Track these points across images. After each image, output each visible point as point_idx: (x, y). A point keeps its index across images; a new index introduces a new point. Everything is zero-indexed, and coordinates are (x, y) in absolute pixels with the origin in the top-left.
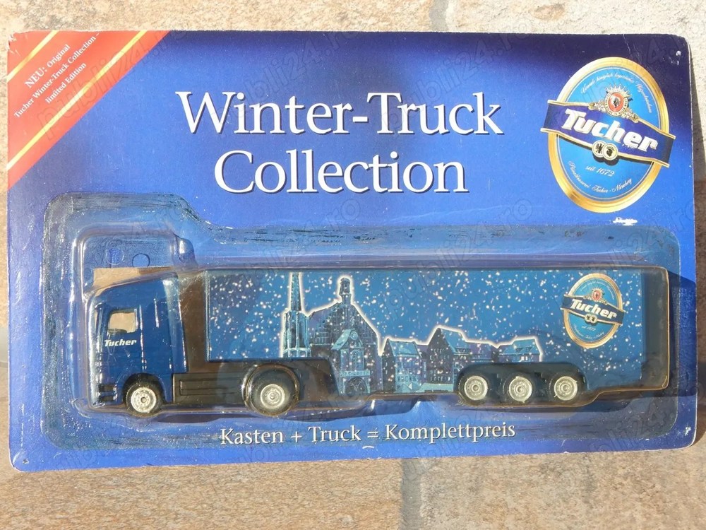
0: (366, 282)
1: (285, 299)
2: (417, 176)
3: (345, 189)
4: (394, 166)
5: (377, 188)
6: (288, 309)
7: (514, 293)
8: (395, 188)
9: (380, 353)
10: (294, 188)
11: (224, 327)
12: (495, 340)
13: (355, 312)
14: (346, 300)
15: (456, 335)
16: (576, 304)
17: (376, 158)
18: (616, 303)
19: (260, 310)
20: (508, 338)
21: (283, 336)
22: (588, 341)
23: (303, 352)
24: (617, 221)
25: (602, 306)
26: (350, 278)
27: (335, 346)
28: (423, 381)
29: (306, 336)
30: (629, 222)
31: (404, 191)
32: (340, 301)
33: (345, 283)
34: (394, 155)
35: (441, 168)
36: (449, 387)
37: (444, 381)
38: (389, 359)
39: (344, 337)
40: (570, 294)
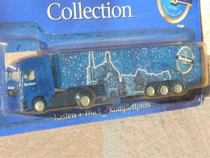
0: (114, 54)
1: (87, 62)
2: (116, 11)
3: (93, 17)
4: (109, 8)
5: (104, 17)
6: (89, 66)
7: (161, 55)
8: (109, 17)
9: (120, 81)
10: (75, 18)
11: (68, 74)
12: (156, 73)
13: (111, 66)
14: (108, 61)
15: (144, 72)
16: (180, 58)
17: (103, 5)
18: (191, 56)
19: (79, 67)
20: (160, 72)
21: (88, 76)
22: (184, 71)
23: (95, 82)
24: (179, 26)
25: (188, 58)
26: (109, 53)
27: (105, 79)
28: (135, 90)
29: (96, 76)
30: (182, 26)
31: (113, 17)
32: (106, 61)
33: (108, 55)
34: (108, 4)
35: (124, 8)
36: (143, 92)
37: (141, 90)
38: (124, 83)
39: (108, 76)
40: (178, 54)
